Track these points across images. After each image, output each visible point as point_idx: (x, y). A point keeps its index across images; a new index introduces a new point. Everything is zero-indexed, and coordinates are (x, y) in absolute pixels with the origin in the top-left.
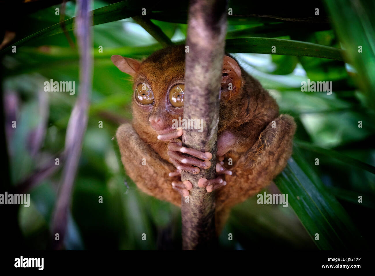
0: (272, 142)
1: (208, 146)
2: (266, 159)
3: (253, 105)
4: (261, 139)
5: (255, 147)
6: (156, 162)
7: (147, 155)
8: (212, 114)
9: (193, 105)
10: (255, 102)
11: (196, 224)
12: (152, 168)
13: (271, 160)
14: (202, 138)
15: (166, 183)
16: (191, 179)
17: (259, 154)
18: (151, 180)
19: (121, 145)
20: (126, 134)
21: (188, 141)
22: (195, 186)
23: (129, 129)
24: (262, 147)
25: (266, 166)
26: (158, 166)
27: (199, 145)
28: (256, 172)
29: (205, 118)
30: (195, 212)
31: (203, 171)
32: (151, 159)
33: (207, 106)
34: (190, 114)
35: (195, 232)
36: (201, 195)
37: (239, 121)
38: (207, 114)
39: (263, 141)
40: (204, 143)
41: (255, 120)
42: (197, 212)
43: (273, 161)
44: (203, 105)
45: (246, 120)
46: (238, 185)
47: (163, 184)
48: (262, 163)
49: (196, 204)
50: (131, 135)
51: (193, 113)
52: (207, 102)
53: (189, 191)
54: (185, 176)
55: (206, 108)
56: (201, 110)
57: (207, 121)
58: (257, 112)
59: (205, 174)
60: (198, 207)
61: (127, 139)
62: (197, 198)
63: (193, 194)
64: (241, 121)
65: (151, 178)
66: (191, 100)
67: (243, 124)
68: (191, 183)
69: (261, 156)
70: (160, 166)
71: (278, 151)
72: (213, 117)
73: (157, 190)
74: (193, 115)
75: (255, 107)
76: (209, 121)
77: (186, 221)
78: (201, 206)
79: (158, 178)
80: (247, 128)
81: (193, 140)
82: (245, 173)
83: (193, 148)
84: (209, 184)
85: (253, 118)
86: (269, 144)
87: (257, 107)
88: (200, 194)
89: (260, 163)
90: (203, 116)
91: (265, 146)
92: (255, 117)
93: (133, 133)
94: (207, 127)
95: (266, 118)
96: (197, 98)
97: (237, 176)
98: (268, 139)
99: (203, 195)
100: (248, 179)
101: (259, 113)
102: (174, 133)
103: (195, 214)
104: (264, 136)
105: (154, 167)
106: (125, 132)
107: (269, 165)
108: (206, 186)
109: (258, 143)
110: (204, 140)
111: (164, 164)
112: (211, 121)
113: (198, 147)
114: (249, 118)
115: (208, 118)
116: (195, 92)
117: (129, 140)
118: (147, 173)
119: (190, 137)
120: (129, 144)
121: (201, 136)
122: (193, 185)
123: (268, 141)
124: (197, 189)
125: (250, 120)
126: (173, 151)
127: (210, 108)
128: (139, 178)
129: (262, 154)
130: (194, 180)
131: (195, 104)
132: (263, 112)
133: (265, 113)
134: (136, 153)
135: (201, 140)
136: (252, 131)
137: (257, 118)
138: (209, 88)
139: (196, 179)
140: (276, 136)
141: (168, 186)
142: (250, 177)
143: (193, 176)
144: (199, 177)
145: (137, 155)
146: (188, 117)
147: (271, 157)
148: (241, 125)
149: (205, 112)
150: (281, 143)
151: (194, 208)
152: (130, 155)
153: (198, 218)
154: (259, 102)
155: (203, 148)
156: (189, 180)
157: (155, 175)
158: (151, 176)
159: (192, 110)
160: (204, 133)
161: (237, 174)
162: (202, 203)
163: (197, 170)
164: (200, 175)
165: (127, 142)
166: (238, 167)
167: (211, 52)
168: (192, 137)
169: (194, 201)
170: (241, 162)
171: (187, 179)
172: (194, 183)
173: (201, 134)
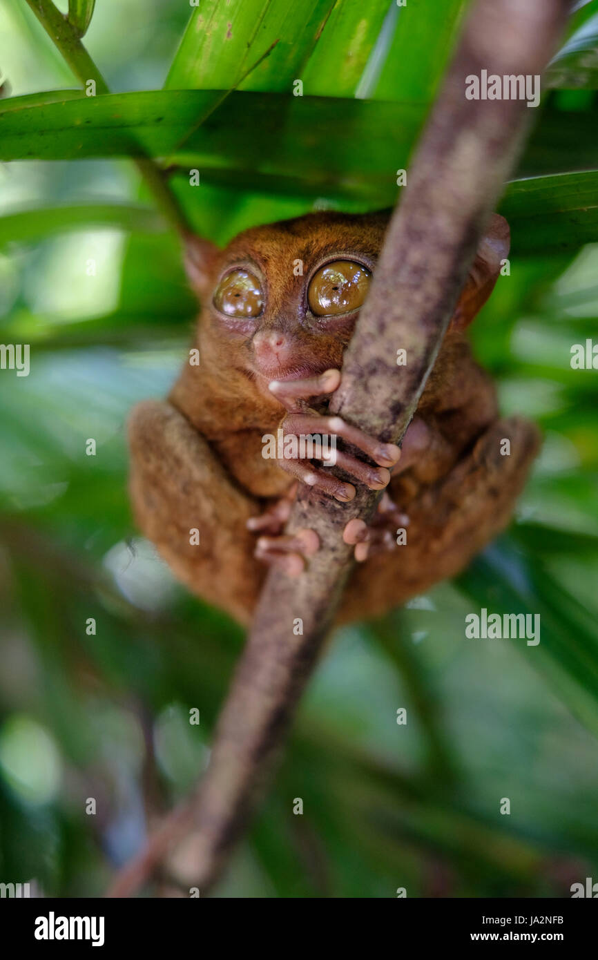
2: (480, 503)
4: (477, 453)
9: (406, 284)
12: (209, 503)
14: (399, 393)
16: (322, 523)
21: (351, 408)
22: (328, 544)
27: (382, 416)
31: (364, 499)
34: (386, 317)
36: (336, 568)
38: (437, 313)
40: (397, 410)
45: (453, 402)
49: (314, 593)
50: (170, 418)
51: (397, 311)
52: (454, 271)
53: (305, 561)
54: (306, 515)
55: (443, 291)
56: (426, 299)
57: (429, 337)
59: (368, 506)
60: (314, 601)
61: (160, 427)
62: (321, 578)
63: (314, 566)
67: (446, 411)
74: (396, 318)
78: (323, 600)
79: (219, 531)
81: (370, 402)
82: (425, 536)
83: (359, 428)
88: (332, 567)
89: (465, 512)
90: (425, 321)
94: (423, 355)
96: (427, 260)
98: (494, 457)
99: (341, 568)
102: (315, 382)
104: (485, 447)
105: (216, 501)
106: (154, 411)
108: (360, 542)
109: (470, 464)
110: (402, 401)
113: (376, 422)
114: (461, 401)
115: (434, 328)
117: (163, 430)
118: (197, 516)
119: (361, 392)
120: (164, 438)
121: (398, 388)
123: (491, 461)
124: (330, 553)
130: (332, 525)
131: (414, 280)
134: (178, 462)
135: (394, 401)
136: (461, 431)
138: (477, 220)
139: (338, 523)
144: (348, 516)
145: (180, 466)
146: (375, 327)
148: (442, 412)
149: (436, 307)
151: (303, 605)
155: (389, 425)
156: (315, 527)
159: (399, 301)
160: (409, 378)
162: (329, 592)
163: (350, 491)
164: (355, 509)
165: (157, 434)
168: (369, 393)
169: (308, 587)
170: (422, 506)
171: (310, 525)
172: (326, 536)
173: (400, 381)
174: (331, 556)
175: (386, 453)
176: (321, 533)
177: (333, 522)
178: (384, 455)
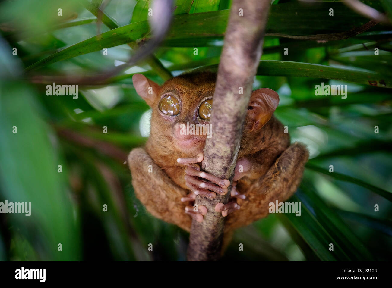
0: (288, 168)
1: (229, 172)
2: (280, 185)
3: (268, 133)
4: (278, 165)
5: (270, 173)
6: (169, 187)
7: (160, 179)
8: (236, 141)
9: (219, 132)
10: (270, 130)
11: (207, 247)
12: (164, 192)
13: (285, 187)
14: (225, 164)
15: (177, 207)
16: (207, 204)
17: (274, 180)
18: (162, 204)
19: (134, 169)
20: (139, 158)
21: (209, 168)
22: (211, 211)
23: (142, 154)
24: (278, 173)
25: (279, 192)
26: (171, 191)
27: (220, 171)
28: (269, 198)
29: (230, 145)
30: (207, 236)
31: (220, 197)
32: (164, 183)
33: (234, 133)
34: (215, 142)
35: (204, 254)
36: (216, 219)
37: (255, 148)
38: (232, 141)
39: (279, 168)
40: (225, 169)
41: (270, 148)
42: (209, 235)
43: (286, 188)
44: (230, 132)
45: (261, 148)
46: (249, 209)
47: (173, 208)
48: (276, 189)
49: (209, 228)
50: (145, 160)
51: (218, 140)
52: (235, 129)
53: (203, 216)
54: (200, 201)
55: (232, 135)
56: (227, 137)
57: (231, 147)
58: (272, 140)
59: (223, 199)
60: (210, 231)
61: (141, 164)
62: (211, 222)
63: (207, 218)
64: (257, 148)
65: (163, 202)
66: (217, 128)
67: (259, 152)
68: (206, 208)
69: (276, 182)
70: (172, 191)
71: (292, 177)
72: (237, 144)
73: (167, 213)
74: (218, 142)
75: (270, 135)
76: (233, 148)
77: (195, 244)
78: (214, 230)
79: (170, 202)
80: (262, 156)
81: (215, 166)
82: (258, 199)
84: (225, 209)
85: (268, 145)
86: (284, 171)
87: (272, 135)
88: (214, 219)
89: (274, 189)
90: (228, 143)
91: (281, 172)
92: (270, 145)
93: (146, 158)
94: (231, 153)
95: (280, 147)
96: (224, 125)
97: (249, 201)
98: (284, 165)
99: (218, 219)
100: (260, 203)
101: (274, 142)
103: (206, 237)
104: (280, 163)
105: (167, 192)
106: (138, 156)
107: (282, 191)
108: (223, 210)
109: (274, 169)
110: (227, 166)
111: (176, 188)
112: (235, 147)
113: (219, 173)
114: (265, 146)
115: (233, 145)
116: (223, 120)
117: (142, 165)
118: (159, 197)
119: (211, 163)
120: (143, 168)
121: (224, 162)
122: (208, 210)
123: (283, 168)
124: (212, 214)
125: (266, 148)
126: (191, 176)
127: (236, 135)
128: (150, 202)
129: (277, 180)
130: (211, 205)
131: (221, 131)
132: (277, 141)
133: (279, 142)
134: (150, 178)
135: (223, 166)
136: (267, 158)
137: (271, 146)
138: (239, 115)
139: (212, 204)
140: (293, 163)
141: (178, 210)
142: (262, 202)
143: (210, 201)
144: (216, 202)
145: (150, 179)
146: (211, 144)
147: (285, 183)
148: (256, 152)
149: (231, 139)
150: (296, 170)
151: (206, 232)
152: (143, 180)
153: (209, 241)
154: (273, 131)
155: (224, 174)
156: (205, 205)
157: (166, 199)
158: (163, 200)
159: (217, 137)
160: (227, 160)
161: (250, 199)
162: (215, 227)
163: (213, 195)
164: (217, 200)
165: (140, 166)
166: (252, 192)
167: (246, 80)
168: (214, 163)
169: (207, 225)
170: (255, 188)
171: (203, 204)
172: (209, 208)
173: (224, 161)
174: (213, 215)
175: (224, 183)
176: (207, 207)
177: (211, 204)
178: (223, 184)
